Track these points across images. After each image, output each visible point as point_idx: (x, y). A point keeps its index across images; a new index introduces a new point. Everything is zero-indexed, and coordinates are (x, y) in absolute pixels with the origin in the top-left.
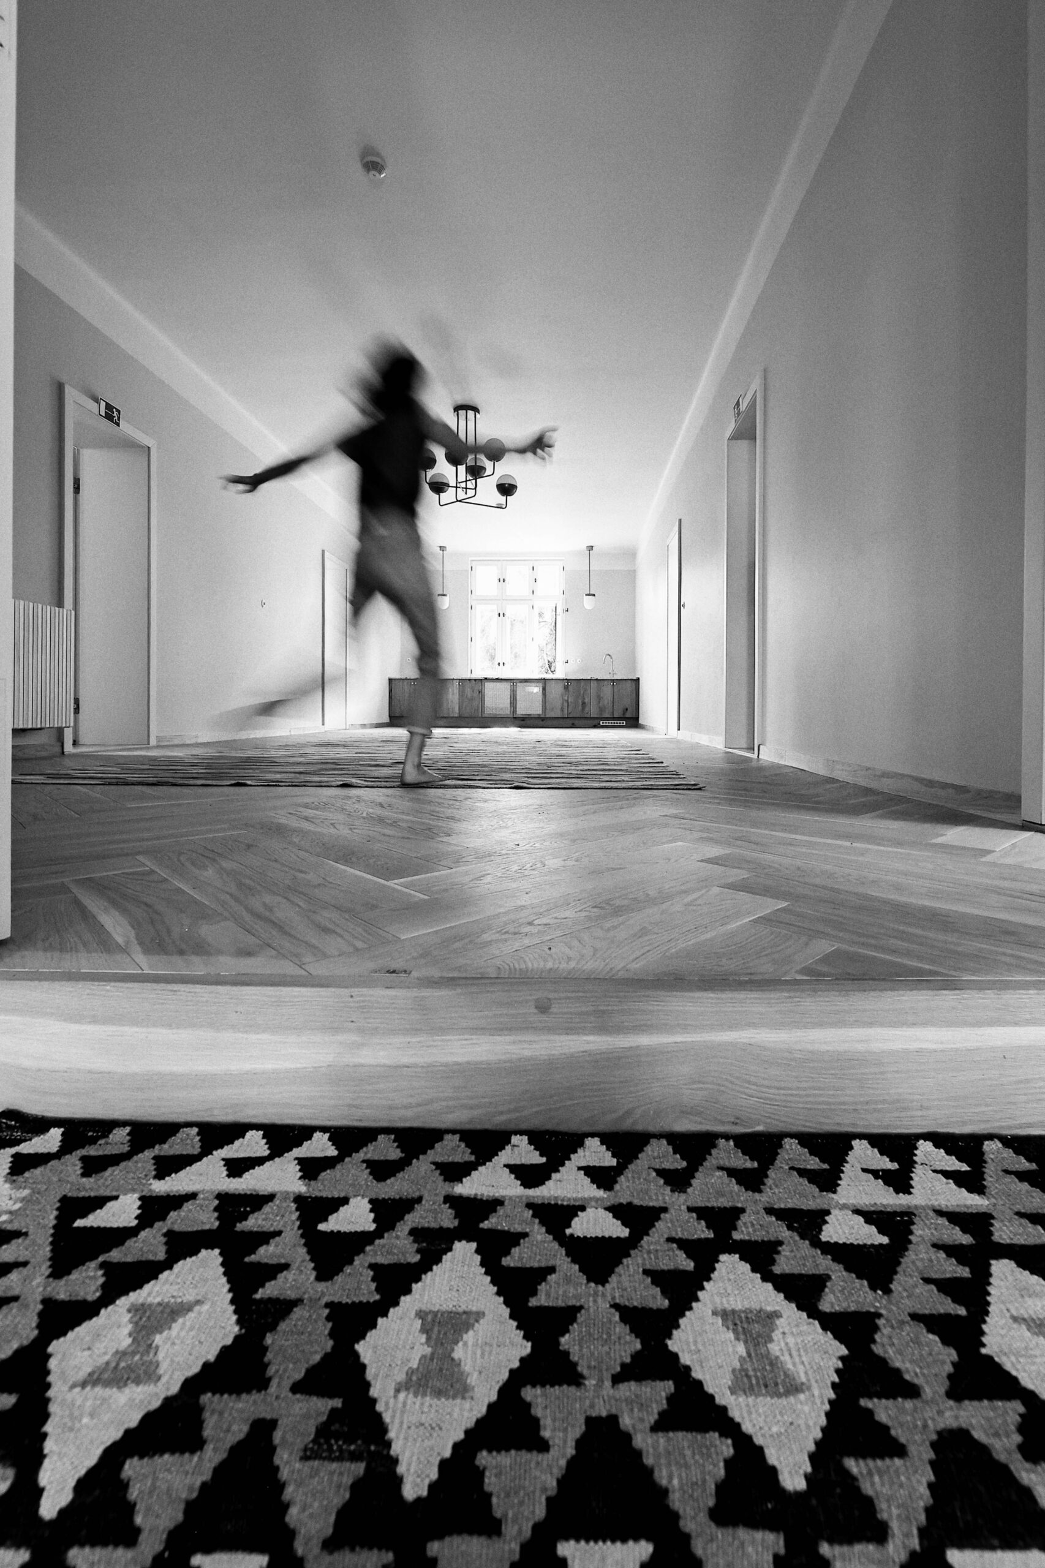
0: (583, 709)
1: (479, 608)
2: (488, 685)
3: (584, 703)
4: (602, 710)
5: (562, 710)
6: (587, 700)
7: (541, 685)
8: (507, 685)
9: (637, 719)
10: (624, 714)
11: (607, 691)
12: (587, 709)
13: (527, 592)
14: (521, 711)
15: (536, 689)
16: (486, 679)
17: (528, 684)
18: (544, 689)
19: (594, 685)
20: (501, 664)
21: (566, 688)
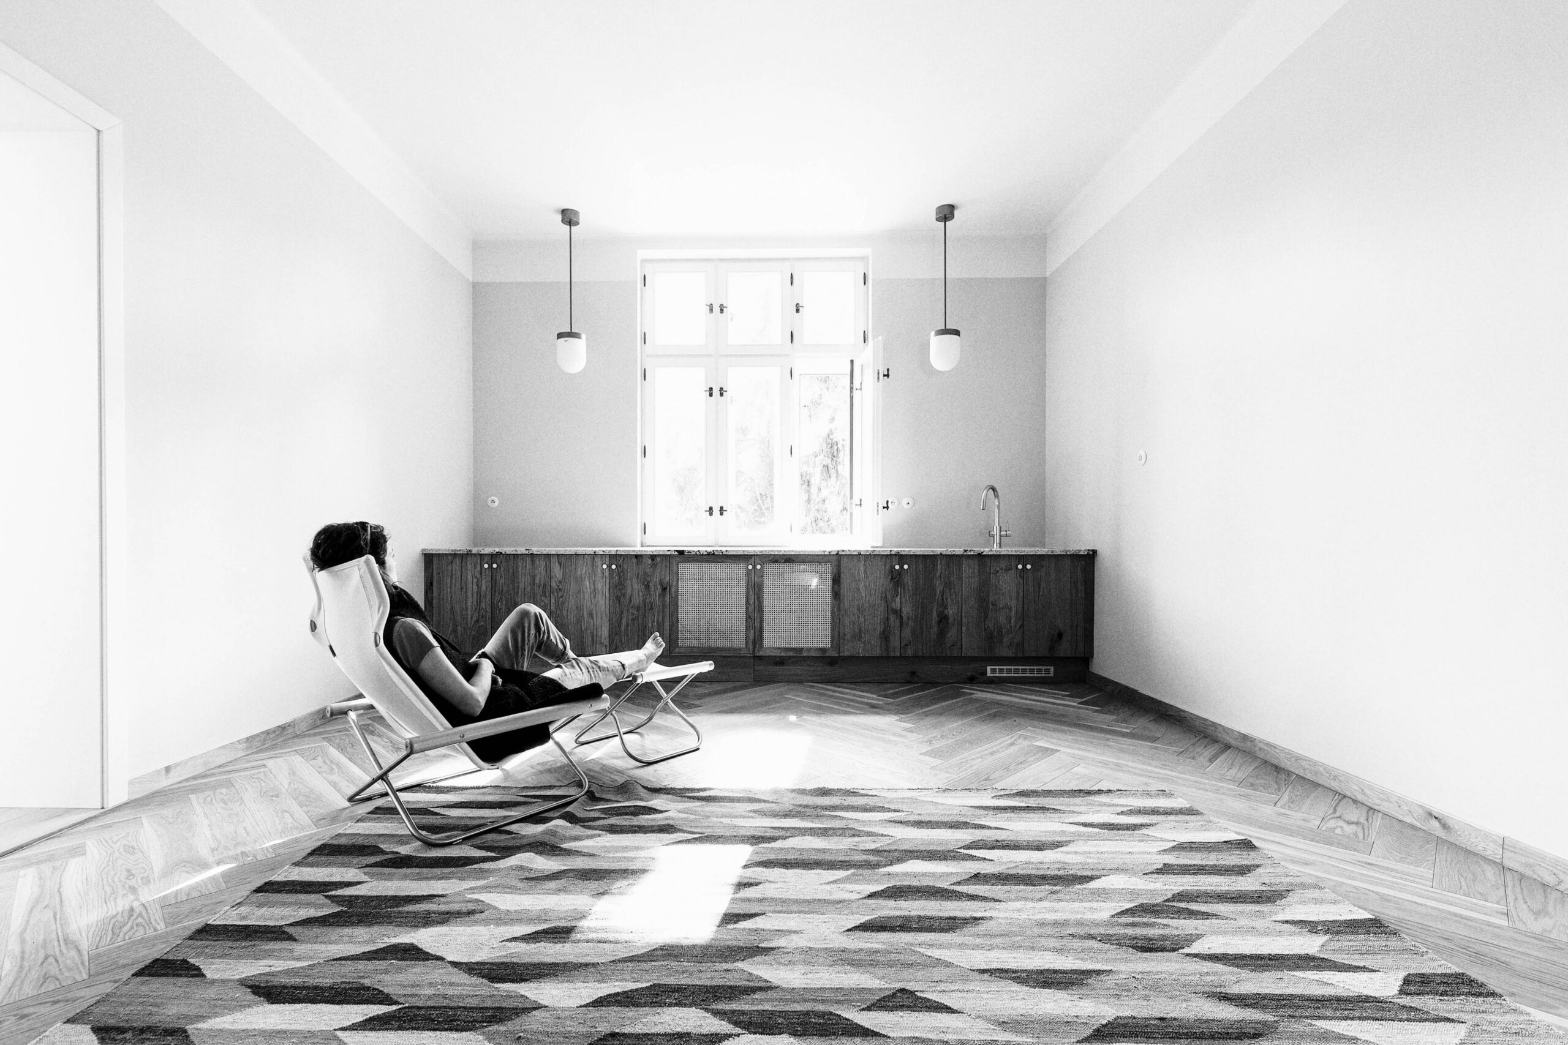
0: (942, 634)
1: (660, 375)
2: (687, 570)
3: (943, 619)
4: (992, 638)
5: (885, 636)
6: (951, 612)
7: (828, 569)
8: (738, 571)
9: (1086, 658)
10: (1051, 648)
11: (1007, 584)
12: (952, 634)
13: (778, 337)
14: (773, 640)
15: (814, 581)
16: (681, 553)
17: (795, 566)
18: (836, 580)
19: (969, 570)
20: (716, 511)
21: (896, 578)
